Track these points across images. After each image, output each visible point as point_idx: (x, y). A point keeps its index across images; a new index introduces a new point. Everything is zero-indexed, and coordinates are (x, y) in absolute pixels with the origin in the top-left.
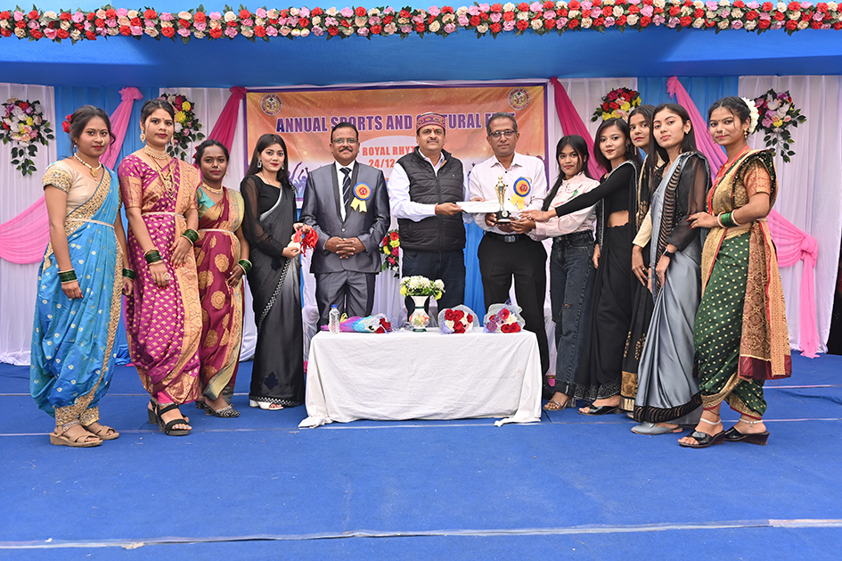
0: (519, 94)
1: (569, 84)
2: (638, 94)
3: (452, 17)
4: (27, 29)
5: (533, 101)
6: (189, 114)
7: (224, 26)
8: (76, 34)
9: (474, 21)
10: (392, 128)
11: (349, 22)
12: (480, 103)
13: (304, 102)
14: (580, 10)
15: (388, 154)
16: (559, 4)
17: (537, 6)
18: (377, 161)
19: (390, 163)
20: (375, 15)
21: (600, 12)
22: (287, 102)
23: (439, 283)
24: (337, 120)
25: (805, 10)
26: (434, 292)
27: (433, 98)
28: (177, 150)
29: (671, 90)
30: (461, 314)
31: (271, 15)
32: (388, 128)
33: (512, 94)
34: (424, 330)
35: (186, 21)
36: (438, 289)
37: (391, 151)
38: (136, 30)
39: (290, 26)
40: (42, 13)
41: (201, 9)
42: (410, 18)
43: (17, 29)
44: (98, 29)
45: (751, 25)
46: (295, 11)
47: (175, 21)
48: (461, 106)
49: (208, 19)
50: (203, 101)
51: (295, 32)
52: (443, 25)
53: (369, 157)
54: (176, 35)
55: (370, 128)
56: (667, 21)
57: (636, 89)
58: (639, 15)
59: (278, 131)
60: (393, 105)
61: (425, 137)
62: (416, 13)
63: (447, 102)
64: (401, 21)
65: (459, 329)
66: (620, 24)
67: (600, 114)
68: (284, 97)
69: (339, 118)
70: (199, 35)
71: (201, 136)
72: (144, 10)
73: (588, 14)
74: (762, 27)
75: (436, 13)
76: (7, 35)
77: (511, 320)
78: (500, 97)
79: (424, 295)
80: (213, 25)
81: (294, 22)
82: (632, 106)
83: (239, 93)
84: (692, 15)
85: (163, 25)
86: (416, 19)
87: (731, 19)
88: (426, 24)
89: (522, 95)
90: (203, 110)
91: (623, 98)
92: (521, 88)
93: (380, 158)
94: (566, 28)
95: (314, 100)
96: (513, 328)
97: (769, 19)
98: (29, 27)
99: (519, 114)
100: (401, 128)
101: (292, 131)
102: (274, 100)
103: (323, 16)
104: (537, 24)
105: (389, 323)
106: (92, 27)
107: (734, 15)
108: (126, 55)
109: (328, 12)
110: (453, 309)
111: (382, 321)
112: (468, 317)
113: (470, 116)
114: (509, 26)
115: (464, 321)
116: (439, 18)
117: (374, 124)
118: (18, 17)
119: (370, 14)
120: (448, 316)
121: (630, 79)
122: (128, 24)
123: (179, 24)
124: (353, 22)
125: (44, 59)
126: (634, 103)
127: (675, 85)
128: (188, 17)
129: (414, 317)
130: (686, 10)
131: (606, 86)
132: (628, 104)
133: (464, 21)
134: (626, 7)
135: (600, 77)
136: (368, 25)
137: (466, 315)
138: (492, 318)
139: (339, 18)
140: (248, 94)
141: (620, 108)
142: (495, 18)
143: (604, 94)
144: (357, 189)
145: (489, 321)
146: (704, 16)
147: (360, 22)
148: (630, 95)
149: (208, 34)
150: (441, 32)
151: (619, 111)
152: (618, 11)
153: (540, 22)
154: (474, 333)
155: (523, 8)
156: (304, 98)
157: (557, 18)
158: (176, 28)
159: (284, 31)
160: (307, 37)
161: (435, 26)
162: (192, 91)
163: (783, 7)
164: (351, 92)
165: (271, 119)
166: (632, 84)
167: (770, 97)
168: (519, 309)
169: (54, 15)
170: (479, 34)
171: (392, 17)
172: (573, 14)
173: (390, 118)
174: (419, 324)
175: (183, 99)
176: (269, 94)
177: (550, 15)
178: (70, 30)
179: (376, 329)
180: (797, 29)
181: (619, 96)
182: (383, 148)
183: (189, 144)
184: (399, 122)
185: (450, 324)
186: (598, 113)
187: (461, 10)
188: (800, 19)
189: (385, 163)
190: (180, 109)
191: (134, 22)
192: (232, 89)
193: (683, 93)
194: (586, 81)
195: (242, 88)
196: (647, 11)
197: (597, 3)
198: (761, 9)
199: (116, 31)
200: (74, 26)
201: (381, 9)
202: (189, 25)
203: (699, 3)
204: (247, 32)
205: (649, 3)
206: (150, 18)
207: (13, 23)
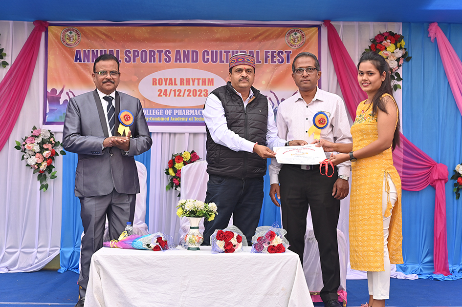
0: (296, 34)
1: (341, 27)
5: (308, 41)
10: (180, 61)
12: (260, 41)
13: (101, 35)
15: (176, 84)
18: (166, 90)
19: (177, 93)
22: (86, 35)
23: (213, 206)
24: (130, 53)
26: (206, 215)
27: (218, 36)
29: (432, 35)
30: (231, 235)
32: (176, 61)
33: (289, 34)
34: (198, 249)
36: (211, 211)
37: (178, 82)
48: (243, 44)
50: (9, 32)
53: (158, 87)
55: (160, 61)
57: (401, 33)
59: (76, 61)
60: (181, 41)
61: (237, 76)
63: (229, 40)
65: (229, 249)
68: (82, 31)
69: (132, 51)
71: (5, 64)
77: (277, 241)
78: (278, 36)
79: (198, 217)
82: (396, 48)
83: (41, 26)
89: (299, 35)
90: (8, 40)
91: (389, 41)
92: (298, 28)
93: (169, 88)
95: (109, 34)
96: (279, 249)
99: (296, 52)
100: (188, 61)
101: (88, 61)
102: (74, 34)
105: (166, 242)
110: (224, 230)
111: (159, 239)
112: (237, 238)
113: (252, 52)
115: (234, 241)
117: (164, 57)
120: (219, 237)
121: (395, 24)
126: (398, 45)
127: (435, 30)
129: (189, 236)
131: (373, 30)
132: (393, 46)
135: (369, 21)
137: (236, 235)
138: (259, 239)
140: (51, 28)
141: (386, 49)
143: (372, 36)
145: (256, 242)
148: (395, 39)
151: (385, 52)
154: (244, 252)
156: (101, 32)
164: (144, 28)
165: (70, 51)
166: (397, 28)
168: (283, 232)
173: (178, 52)
174: (191, 242)
176: (69, 28)
179: (153, 247)
181: (386, 39)
182: (171, 79)
184: (186, 56)
185: (221, 244)
189: (173, 93)
192: (35, 22)
193: (442, 37)
194: (356, 24)
195: (45, 22)
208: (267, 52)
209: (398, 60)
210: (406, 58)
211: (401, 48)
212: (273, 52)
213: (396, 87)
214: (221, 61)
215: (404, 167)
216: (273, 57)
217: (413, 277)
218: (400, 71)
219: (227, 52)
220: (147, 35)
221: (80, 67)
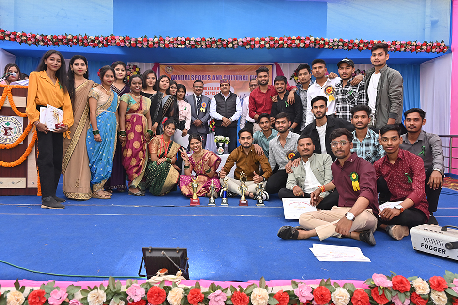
1: (281, 65)
3: (237, 42)
4: (83, 42)
7: (154, 43)
8: (100, 45)
9: (245, 44)
10: (215, 80)
11: (199, 43)
12: (248, 71)
13: (182, 69)
14: (283, 41)
16: (276, 38)
17: (267, 39)
19: (213, 93)
20: (209, 41)
21: (291, 42)
22: (175, 69)
23: (228, 138)
24: (194, 76)
25: (365, 43)
26: (226, 141)
27: (230, 69)
31: (171, 39)
32: (213, 80)
34: (222, 154)
37: (214, 89)
38: (122, 44)
39: (178, 44)
40: (88, 37)
41: (146, 37)
42: (221, 42)
43: (79, 43)
44: (109, 43)
45: (346, 48)
46: (180, 38)
47: (136, 41)
48: (240, 72)
49: (148, 40)
50: (144, 68)
51: (179, 46)
52: (233, 45)
54: (136, 46)
55: (206, 80)
56: (315, 46)
58: (305, 43)
60: (215, 71)
61: (222, 87)
62: (223, 40)
63: (234, 71)
64: (218, 43)
66: (298, 46)
67: (293, 77)
68: (174, 67)
70: (145, 46)
72: (125, 37)
73: (286, 42)
74: (349, 49)
75: (231, 40)
76: (76, 44)
79: (222, 142)
80: (150, 43)
83: (157, 65)
84: (324, 44)
85: (132, 42)
86: (224, 43)
88: (227, 45)
93: (210, 91)
94: (278, 47)
95: (185, 68)
97: (352, 46)
98: (84, 42)
102: (170, 68)
103: (190, 41)
104: (267, 45)
106: (106, 42)
107: (339, 44)
108: (118, 52)
109: (192, 39)
113: (244, 76)
114: (257, 46)
116: (232, 42)
117: (208, 78)
118: (80, 38)
119: (207, 40)
122: (119, 42)
124: (201, 43)
125: (86, 52)
128: (141, 40)
129: (219, 149)
130: (322, 42)
131: (295, 66)
133: (241, 44)
134: (300, 40)
135: (293, 63)
136: (206, 44)
139: (196, 41)
140: (161, 66)
142: (252, 43)
144: (202, 104)
146: (328, 44)
147: (203, 43)
149: (148, 46)
150: (233, 47)
152: (297, 42)
153: (268, 45)
155: (262, 40)
156: (181, 67)
157: (275, 43)
158: (136, 44)
159: (176, 46)
160: (184, 48)
161: (230, 45)
162: (140, 64)
163: (357, 42)
164: (199, 66)
169: (92, 38)
170: (246, 48)
171: (215, 42)
172: (280, 42)
173: (214, 76)
174: (220, 151)
175: (136, 67)
176: (168, 66)
177: (272, 43)
178: (98, 43)
180: (363, 50)
182: (211, 87)
184: (217, 78)
186: (292, 76)
187: (240, 40)
188: (363, 46)
189: (211, 93)
190: (135, 71)
191: (121, 41)
192: (154, 63)
194: (288, 64)
195: (158, 63)
196: (308, 42)
197: (289, 39)
198: (349, 42)
199: (115, 44)
200: (100, 42)
201: (211, 39)
202: (141, 43)
203: (327, 40)
204: (162, 46)
205: (309, 39)
206: (127, 40)
207: (78, 40)
208: (251, 76)
212: (253, 76)
214: (232, 80)
219: (234, 76)
220: (201, 69)
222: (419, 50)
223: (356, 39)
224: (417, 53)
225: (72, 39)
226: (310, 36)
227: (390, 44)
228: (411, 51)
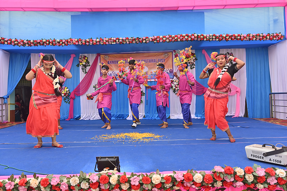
2: (195, 54)
3: (148, 39)
4: (52, 43)
5: (169, 56)
6: (87, 60)
7: (97, 42)
8: (63, 44)
9: (153, 40)
11: (125, 41)
12: (157, 56)
16: (173, 36)
17: (167, 37)
21: (182, 38)
22: (110, 57)
25: (230, 36)
27: (145, 56)
28: (84, 69)
29: (203, 53)
31: (107, 39)
33: (164, 54)
35: (88, 41)
38: (77, 43)
39: (111, 42)
40: (56, 40)
41: (91, 38)
42: (138, 40)
43: (50, 44)
44: (69, 43)
45: (217, 40)
46: (112, 39)
47: (86, 41)
48: (152, 57)
49: (93, 41)
50: (90, 57)
51: (112, 43)
52: (146, 41)
54: (86, 44)
56: (198, 39)
58: (191, 38)
60: (136, 57)
63: (148, 56)
64: (136, 40)
66: (187, 40)
68: (109, 56)
70: (91, 44)
71: (90, 65)
72: (79, 39)
73: (179, 38)
74: (220, 40)
75: (144, 38)
76: (48, 45)
78: (161, 55)
80: (94, 42)
81: (112, 41)
83: (99, 55)
85: (83, 42)
86: (140, 40)
87: (212, 38)
88: (142, 41)
89: (167, 54)
90: (90, 59)
94: (174, 41)
95: (117, 56)
97: (221, 38)
98: (53, 43)
99: (166, 59)
101: (111, 64)
102: (107, 57)
103: (119, 39)
104: (167, 40)
106: (67, 42)
107: (213, 37)
108: (74, 48)
109: (120, 39)
113: (154, 60)
114: (161, 41)
116: (145, 40)
118: (51, 41)
119: (129, 39)
121: (193, 50)
122: (75, 42)
123: (86, 42)
125: (54, 49)
127: (204, 52)
128: (88, 40)
130: (202, 37)
132: (192, 56)
133: (151, 40)
134: (188, 36)
136: (129, 41)
139: (122, 40)
140: (101, 55)
141: (190, 57)
142: (158, 39)
146: (206, 38)
147: (127, 41)
149: (93, 44)
150: (146, 42)
152: (186, 37)
155: (164, 37)
156: (114, 56)
157: (172, 39)
158: (86, 43)
160: (115, 44)
161: (144, 41)
162: (88, 55)
163: (224, 36)
164: (125, 54)
165: (106, 61)
167: (227, 54)
169: (58, 40)
170: (155, 43)
171: (135, 40)
172: (176, 38)
175: (86, 57)
176: (106, 55)
177: (170, 38)
178: (62, 44)
180: (228, 40)
183: (87, 67)
187: (150, 38)
188: (229, 38)
190: (85, 59)
191: (76, 42)
192: (97, 54)
193: (206, 54)
195: (99, 54)
196: (193, 37)
197: (181, 36)
198: (219, 36)
199: (72, 44)
200: (63, 43)
201: (132, 38)
202: (89, 42)
203: (205, 35)
204: (102, 43)
205: (193, 35)
206: (80, 41)
207: (49, 42)
208: (158, 59)
209: (194, 60)
210: (196, 59)
211: (194, 57)
212: (160, 59)
213: (193, 67)
214: (146, 62)
215: (196, 89)
216: (160, 61)
217: (199, 118)
218: (195, 63)
219: (148, 60)
220: (126, 56)
221: (109, 65)
222: (265, 39)
223: (224, 34)
224: (264, 41)
225: (46, 42)
226: (195, 34)
227: (246, 36)
228: (260, 39)
